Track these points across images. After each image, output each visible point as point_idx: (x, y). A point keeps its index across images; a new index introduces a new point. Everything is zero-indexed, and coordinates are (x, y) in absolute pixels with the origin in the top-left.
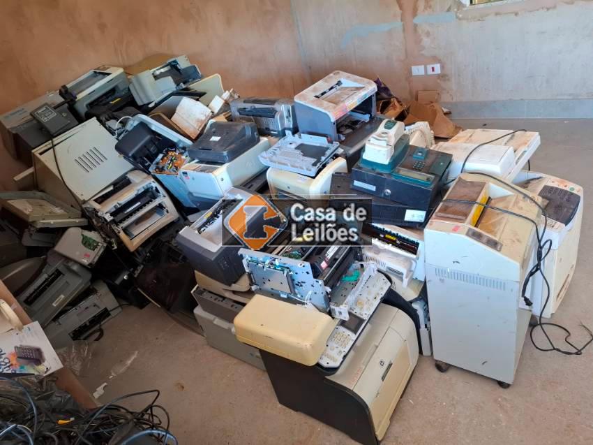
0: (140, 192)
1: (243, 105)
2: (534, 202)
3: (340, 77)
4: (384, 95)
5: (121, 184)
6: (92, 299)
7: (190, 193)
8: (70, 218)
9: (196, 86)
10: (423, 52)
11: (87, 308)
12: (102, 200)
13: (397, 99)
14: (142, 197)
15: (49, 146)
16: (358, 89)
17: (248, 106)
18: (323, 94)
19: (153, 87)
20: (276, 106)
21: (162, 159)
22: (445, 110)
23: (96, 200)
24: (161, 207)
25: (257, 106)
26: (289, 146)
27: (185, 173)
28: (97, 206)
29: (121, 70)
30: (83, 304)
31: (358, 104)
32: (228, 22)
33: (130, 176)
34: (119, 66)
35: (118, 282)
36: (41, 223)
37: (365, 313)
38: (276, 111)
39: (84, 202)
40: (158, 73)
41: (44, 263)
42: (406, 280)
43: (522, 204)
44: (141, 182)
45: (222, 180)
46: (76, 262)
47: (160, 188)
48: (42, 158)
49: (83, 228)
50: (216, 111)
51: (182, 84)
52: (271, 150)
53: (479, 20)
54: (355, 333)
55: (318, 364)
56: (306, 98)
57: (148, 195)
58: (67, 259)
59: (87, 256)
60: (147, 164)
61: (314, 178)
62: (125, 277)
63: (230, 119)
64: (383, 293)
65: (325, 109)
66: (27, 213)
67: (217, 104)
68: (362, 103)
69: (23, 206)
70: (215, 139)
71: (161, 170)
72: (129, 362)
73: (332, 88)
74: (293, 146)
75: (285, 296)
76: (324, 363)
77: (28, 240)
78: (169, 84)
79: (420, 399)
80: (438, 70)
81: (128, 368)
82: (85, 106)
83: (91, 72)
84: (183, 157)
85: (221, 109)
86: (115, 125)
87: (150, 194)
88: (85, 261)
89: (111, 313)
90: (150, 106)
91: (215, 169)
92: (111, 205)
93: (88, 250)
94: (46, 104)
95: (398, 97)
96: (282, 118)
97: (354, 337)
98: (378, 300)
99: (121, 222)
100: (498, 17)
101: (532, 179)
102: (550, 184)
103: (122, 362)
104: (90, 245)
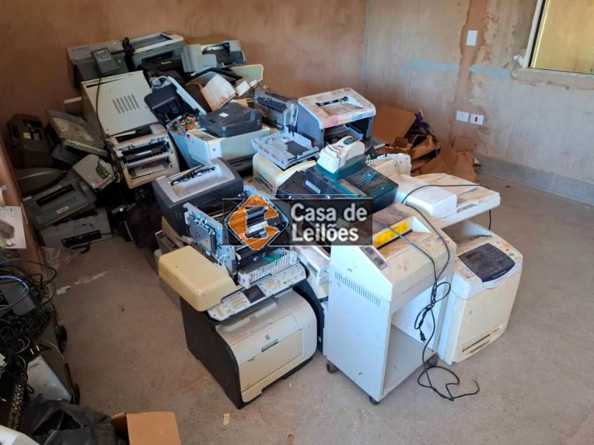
0: (154, 142)
1: (263, 95)
2: (446, 245)
3: (348, 94)
4: (422, 130)
5: (144, 131)
6: (91, 219)
7: (190, 156)
8: (94, 146)
9: (237, 69)
10: (470, 100)
11: (84, 225)
12: (121, 139)
13: (433, 137)
14: (154, 147)
15: (97, 83)
16: (357, 108)
17: (267, 97)
18: (326, 104)
19: (199, 59)
20: (287, 104)
21: (181, 120)
22: (476, 162)
23: (117, 138)
24: (167, 161)
25: (274, 99)
26: (282, 140)
27: (188, 136)
28: (115, 142)
29: (181, 39)
30: (82, 220)
31: (351, 121)
32: (299, 22)
33: (152, 128)
34: (180, 34)
35: (114, 212)
36: (69, 142)
37: (269, 290)
38: (286, 108)
39: (109, 137)
40: (209, 49)
41: (63, 177)
42: (318, 278)
43: (432, 243)
44: (159, 134)
45: (214, 150)
46: (86, 184)
47: (171, 144)
48: (87, 90)
49: (101, 157)
50: (240, 94)
51: (223, 64)
52: (265, 138)
53: (531, 84)
54: (251, 302)
55: (206, 313)
56: (308, 103)
57: (161, 147)
58: (82, 179)
59: (96, 181)
60: (167, 121)
61: (284, 170)
62: (121, 210)
63: (251, 105)
64: (295, 281)
65: (318, 116)
66: (63, 131)
67: (243, 88)
68: (357, 121)
69: (63, 126)
70: (224, 115)
71: (175, 129)
72: (96, 277)
73: (336, 101)
74: (286, 141)
75: (209, 254)
76: (212, 314)
77: (58, 154)
78: (212, 61)
79: (299, 386)
80: (481, 121)
81: (93, 282)
82: (140, 59)
83: (158, 34)
84: (196, 124)
85: (245, 94)
86: (155, 81)
87: (162, 147)
88: (94, 185)
89: (103, 236)
90: (192, 75)
91: (212, 139)
92: (126, 145)
93: (99, 177)
94: (106, 48)
95: (436, 136)
96: (289, 115)
97: (248, 304)
98: (287, 286)
99: (130, 162)
100: (550, 86)
101: (483, 236)
102: (494, 243)
103: (91, 275)
104: (102, 173)
